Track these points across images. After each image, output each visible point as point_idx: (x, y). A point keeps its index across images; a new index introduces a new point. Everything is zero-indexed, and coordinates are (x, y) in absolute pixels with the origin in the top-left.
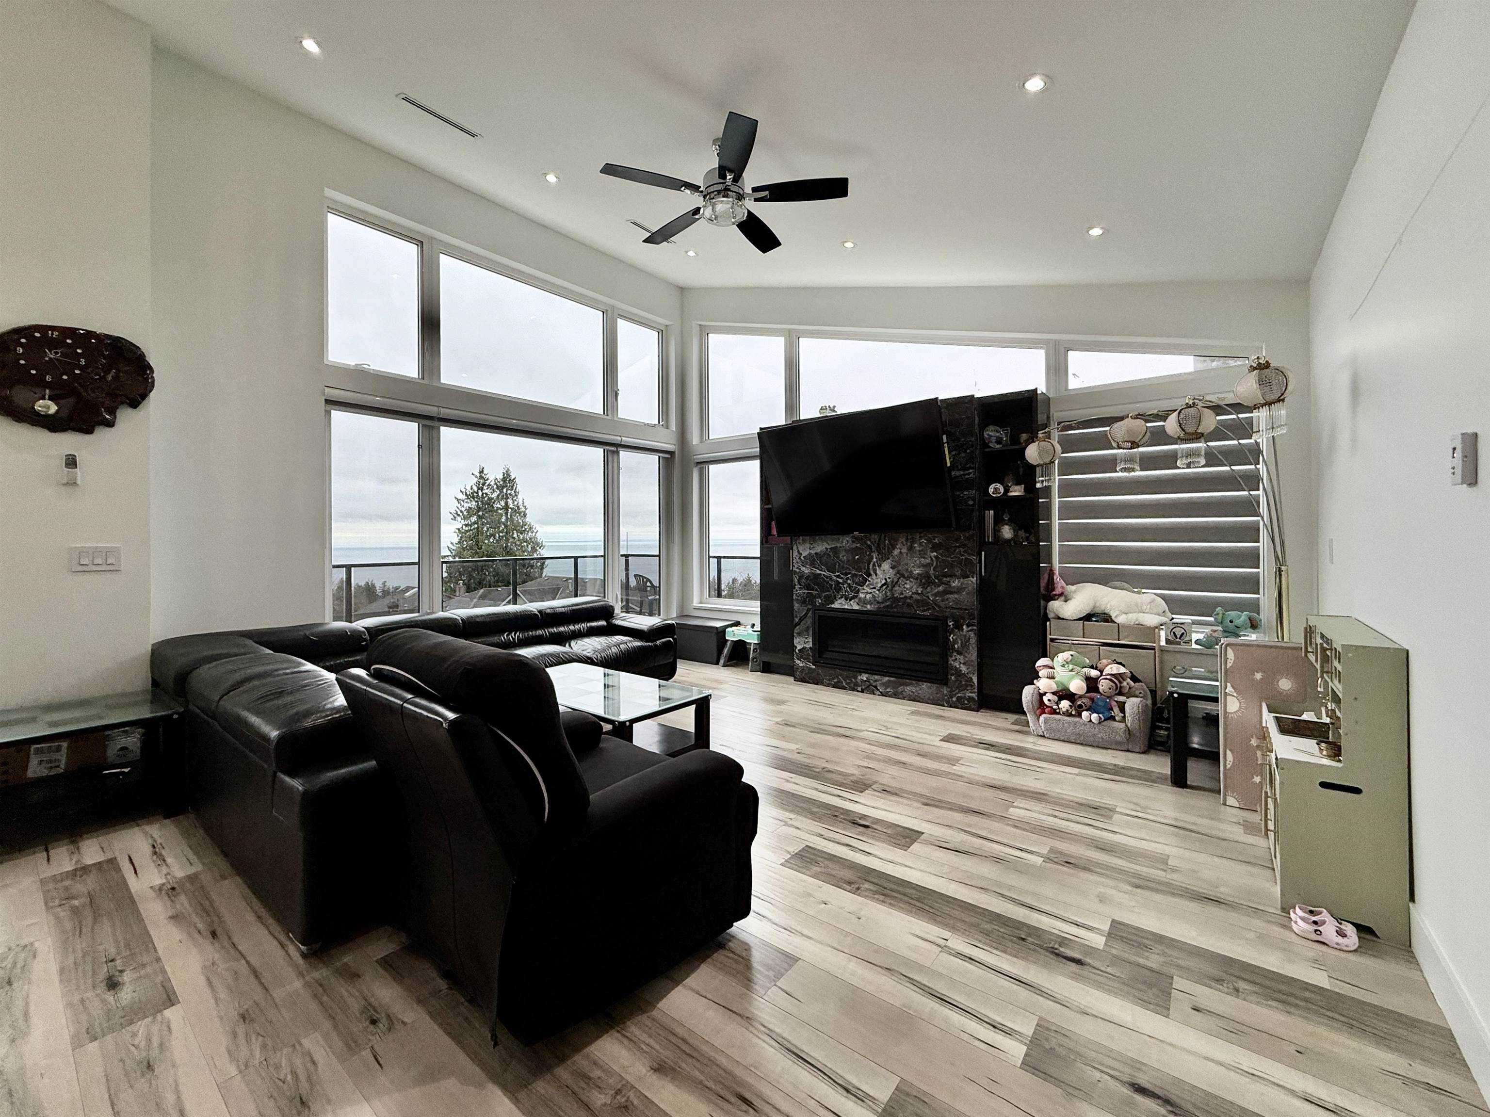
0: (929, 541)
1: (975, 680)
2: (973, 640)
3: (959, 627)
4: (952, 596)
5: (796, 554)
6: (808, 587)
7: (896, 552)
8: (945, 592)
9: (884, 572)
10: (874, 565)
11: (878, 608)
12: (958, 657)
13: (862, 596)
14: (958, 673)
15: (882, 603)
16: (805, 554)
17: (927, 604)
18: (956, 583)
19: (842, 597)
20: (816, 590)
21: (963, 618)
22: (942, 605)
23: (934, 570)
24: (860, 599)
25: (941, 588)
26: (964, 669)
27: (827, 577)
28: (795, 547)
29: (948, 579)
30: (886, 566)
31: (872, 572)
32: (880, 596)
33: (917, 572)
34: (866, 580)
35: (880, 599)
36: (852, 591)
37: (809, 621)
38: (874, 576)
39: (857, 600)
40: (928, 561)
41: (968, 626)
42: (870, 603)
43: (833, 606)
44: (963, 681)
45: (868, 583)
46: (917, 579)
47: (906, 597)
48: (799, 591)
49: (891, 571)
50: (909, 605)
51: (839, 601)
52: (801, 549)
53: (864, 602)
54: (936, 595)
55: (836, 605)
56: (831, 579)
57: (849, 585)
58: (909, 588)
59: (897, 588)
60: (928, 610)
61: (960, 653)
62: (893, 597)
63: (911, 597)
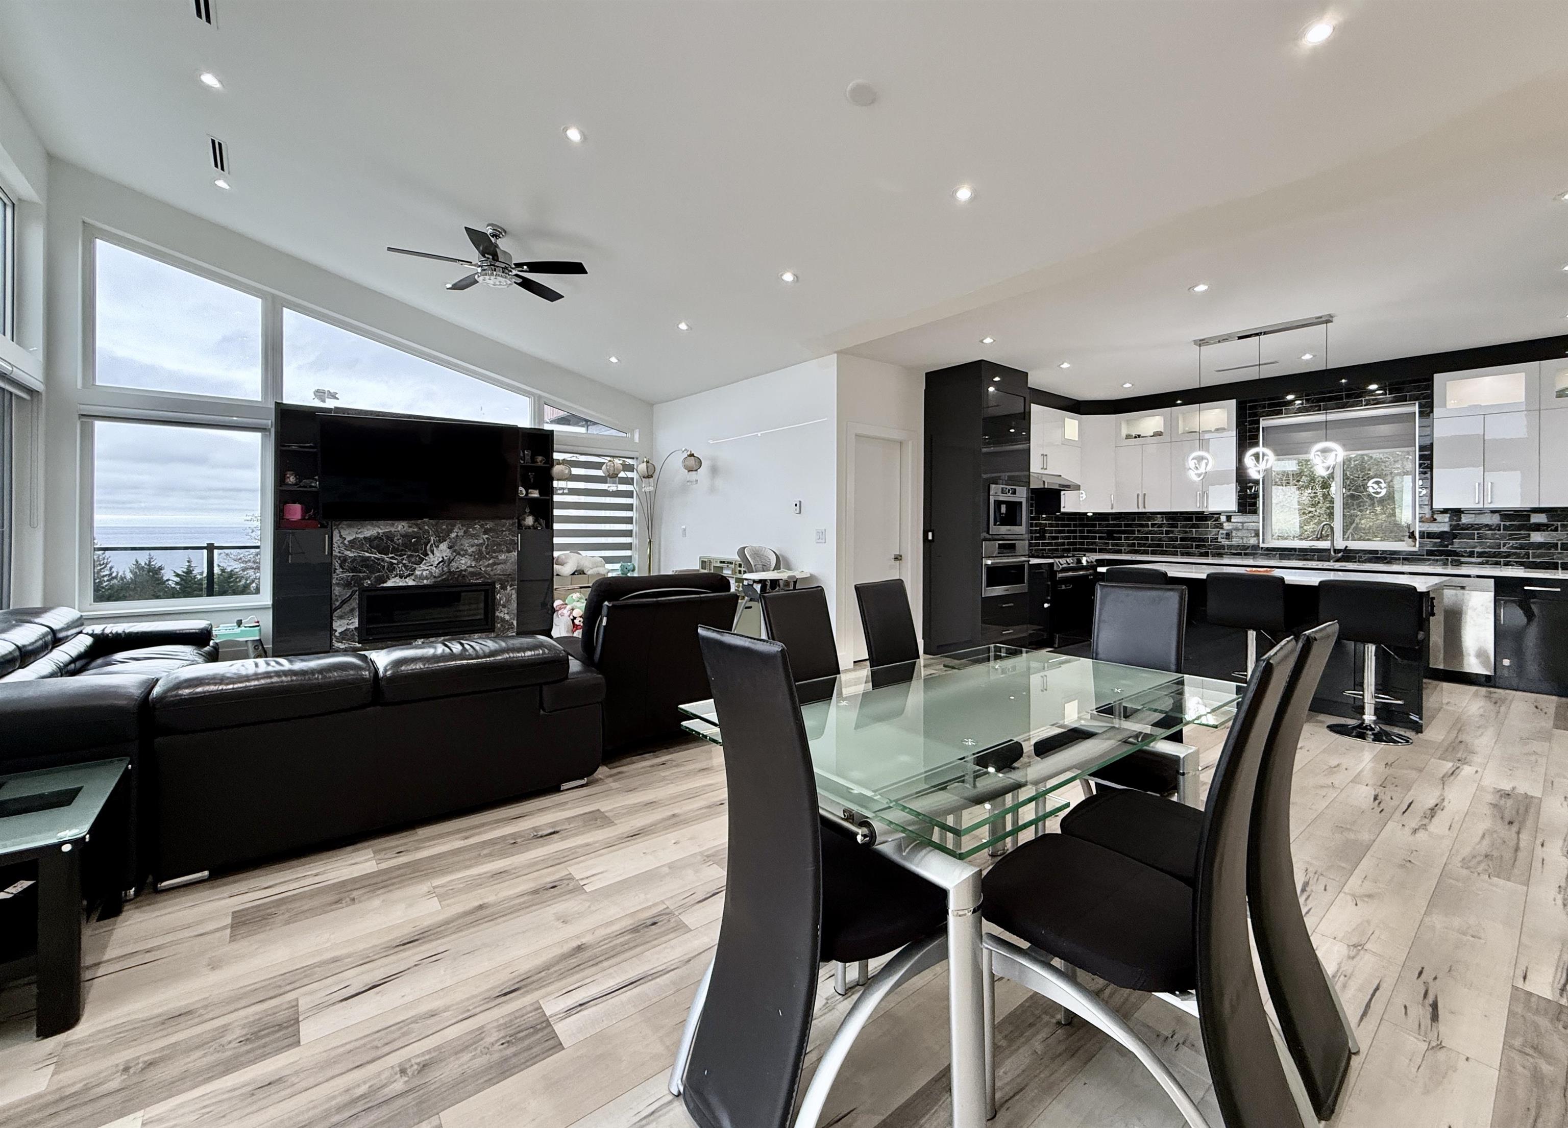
0: (482, 526)
1: (515, 623)
2: (514, 596)
3: (504, 588)
4: (499, 567)
5: (336, 538)
6: (353, 570)
7: (453, 535)
8: (494, 564)
9: (442, 551)
10: (432, 546)
11: (435, 582)
12: (503, 609)
13: (418, 573)
14: (503, 620)
15: (439, 577)
16: (349, 538)
17: (480, 573)
18: (502, 557)
19: (396, 576)
20: (364, 572)
21: (508, 581)
22: (492, 573)
23: (486, 548)
24: (416, 576)
25: (491, 562)
26: (507, 617)
27: (378, 559)
28: (336, 533)
29: (497, 554)
30: (443, 546)
31: (429, 553)
32: (436, 572)
33: (470, 550)
34: (423, 559)
35: (437, 575)
36: (407, 570)
37: (354, 603)
38: (431, 556)
39: (413, 577)
40: (481, 541)
41: (511, 586)
42: (427, 578)
43: (385, 585)
44: (507, 625)
45: (425, 561)
46: (471, 556)
47: (462, 570)
48: (339, 574)
49: (448, 550)
50: (464, 576)
51: (393, 580)
52: (344, 533)
53: (422, 578)
54: (488, 566)
55: (389, 584)
56: (383, 560)
57: (404, 565)
58: (464, 563)
59: (453, 564)
60: (480, 578)
61: (504, 606)
62: (450, 572)
63: (465, 570)
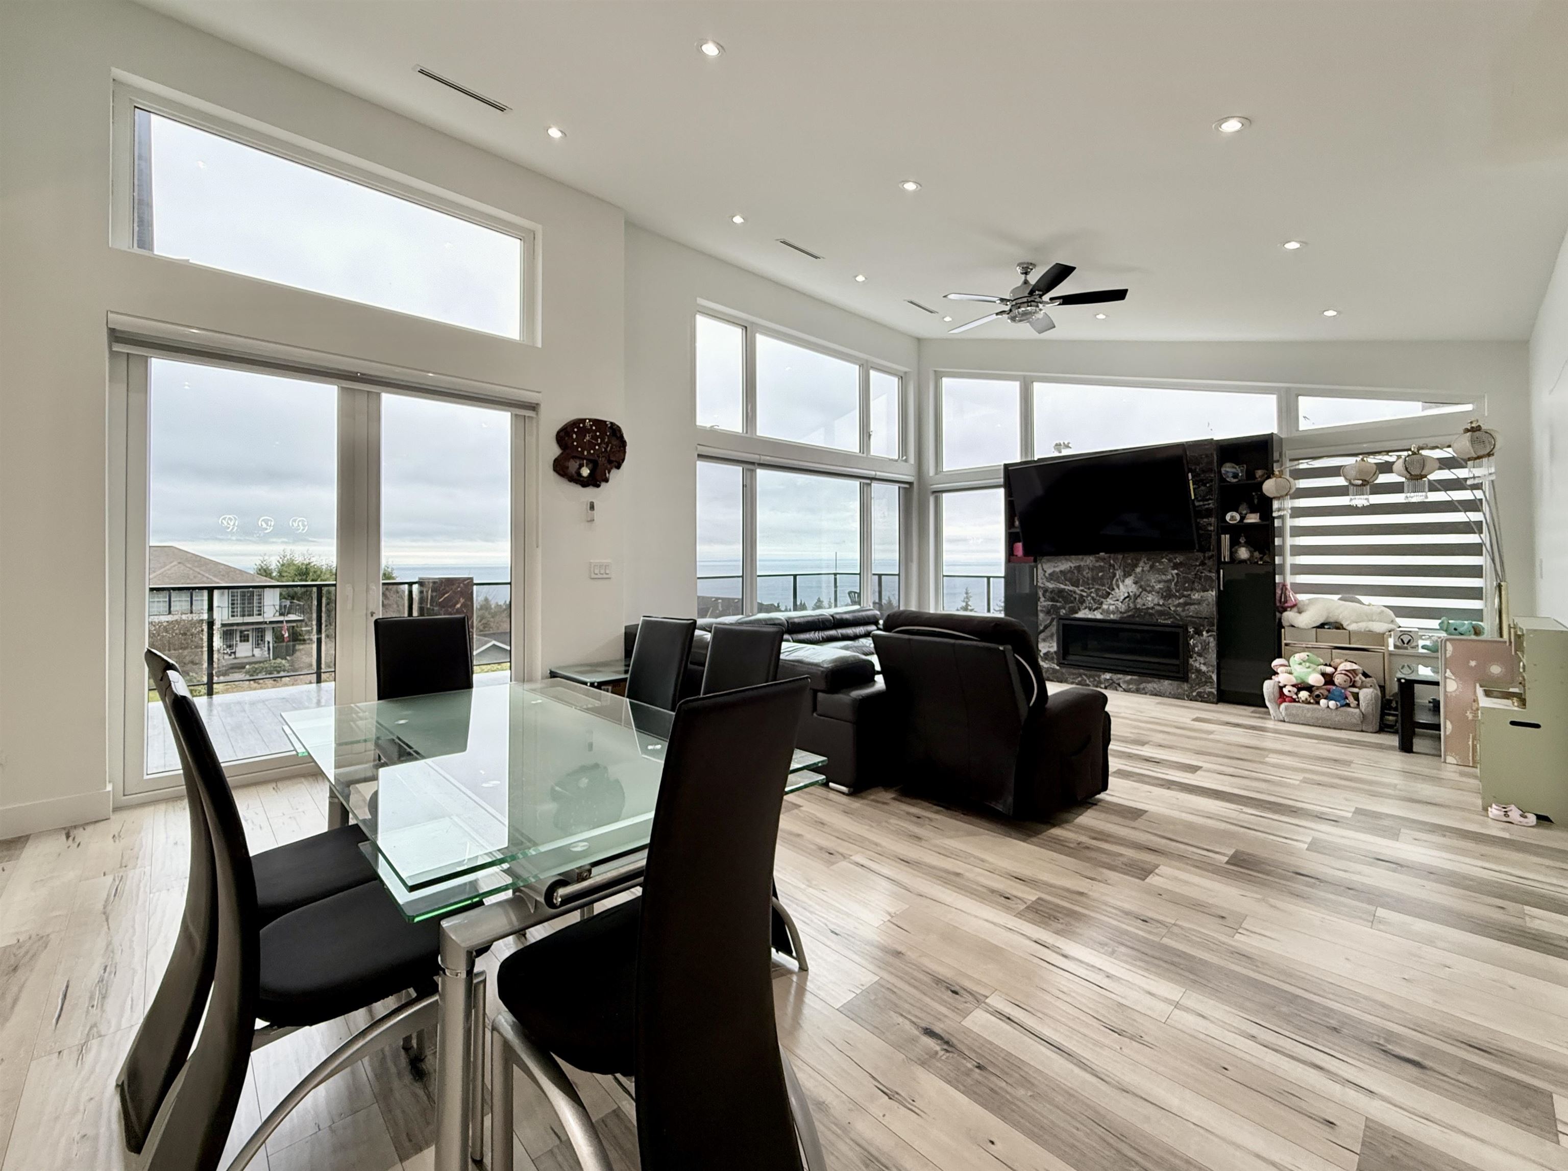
0: (1170, 560)
1: (1214, 677)
2: (1213, 644)
3: (1198, 633)
4: (1192, 608)
5: (1040, 571)
6: (1052, 600)
7: (1138, 570)
8: (1186, 604)
9: (1126, 587)
10: (1117, 580)
11: (1122, 618)
12: (1198, 658)
13: (1105, 607)
14: (1199, 671)
15: (1124, 613)
16: (1049, 571)
17: (1169, 614)
18: (1196, 596)
19: (1085, 608)
20: (1060, 602)
21: (1203, 626)
22: (1183, 614)
23: (1175, 585)
24: (1103, 610)
25: (1181, 601)
26: (1204, 668)
27: (1071, 591)
28: (1039, 566)
29: (1189, 593)
30: (1129, 581)
31: (1115, 587)
32: (1123, 608)
33: (1158, 586)
34: (1109, 594)
35: (1123, 610)
36: (1095, 603)
37: (1054, 629)
38: (1117, 590)
39: (1100, 611)
40: (1169, 577)
41: (1208, 632)
42: (1113, 613)
43: (1077, 616)
44: (1203, 679)
45: (1111, 596)
46: (1158, 593)
47: (1148, 608)
48: (1043, 603)
49: (1134, 586)
50: (1151, 615)
51: (1083, 612)
52: (1045, 566)
53: (1108, 612)
54: (1176, 606)
55: (1081, 615)
56: (1075, 592)
57: (1093, 598)
58: (1151, 600)
59: (1139, 600)
60: (1170, 618)
61: (1200, 655)
62: (1135, 608)
63: (1153, 608)
